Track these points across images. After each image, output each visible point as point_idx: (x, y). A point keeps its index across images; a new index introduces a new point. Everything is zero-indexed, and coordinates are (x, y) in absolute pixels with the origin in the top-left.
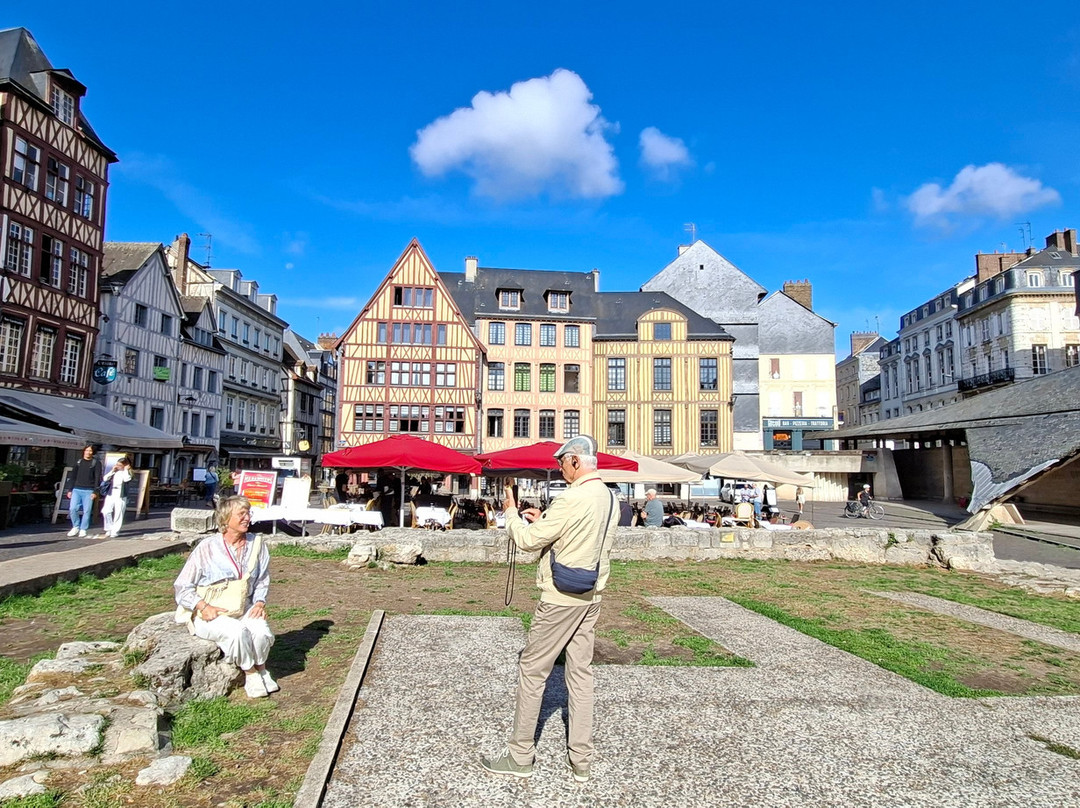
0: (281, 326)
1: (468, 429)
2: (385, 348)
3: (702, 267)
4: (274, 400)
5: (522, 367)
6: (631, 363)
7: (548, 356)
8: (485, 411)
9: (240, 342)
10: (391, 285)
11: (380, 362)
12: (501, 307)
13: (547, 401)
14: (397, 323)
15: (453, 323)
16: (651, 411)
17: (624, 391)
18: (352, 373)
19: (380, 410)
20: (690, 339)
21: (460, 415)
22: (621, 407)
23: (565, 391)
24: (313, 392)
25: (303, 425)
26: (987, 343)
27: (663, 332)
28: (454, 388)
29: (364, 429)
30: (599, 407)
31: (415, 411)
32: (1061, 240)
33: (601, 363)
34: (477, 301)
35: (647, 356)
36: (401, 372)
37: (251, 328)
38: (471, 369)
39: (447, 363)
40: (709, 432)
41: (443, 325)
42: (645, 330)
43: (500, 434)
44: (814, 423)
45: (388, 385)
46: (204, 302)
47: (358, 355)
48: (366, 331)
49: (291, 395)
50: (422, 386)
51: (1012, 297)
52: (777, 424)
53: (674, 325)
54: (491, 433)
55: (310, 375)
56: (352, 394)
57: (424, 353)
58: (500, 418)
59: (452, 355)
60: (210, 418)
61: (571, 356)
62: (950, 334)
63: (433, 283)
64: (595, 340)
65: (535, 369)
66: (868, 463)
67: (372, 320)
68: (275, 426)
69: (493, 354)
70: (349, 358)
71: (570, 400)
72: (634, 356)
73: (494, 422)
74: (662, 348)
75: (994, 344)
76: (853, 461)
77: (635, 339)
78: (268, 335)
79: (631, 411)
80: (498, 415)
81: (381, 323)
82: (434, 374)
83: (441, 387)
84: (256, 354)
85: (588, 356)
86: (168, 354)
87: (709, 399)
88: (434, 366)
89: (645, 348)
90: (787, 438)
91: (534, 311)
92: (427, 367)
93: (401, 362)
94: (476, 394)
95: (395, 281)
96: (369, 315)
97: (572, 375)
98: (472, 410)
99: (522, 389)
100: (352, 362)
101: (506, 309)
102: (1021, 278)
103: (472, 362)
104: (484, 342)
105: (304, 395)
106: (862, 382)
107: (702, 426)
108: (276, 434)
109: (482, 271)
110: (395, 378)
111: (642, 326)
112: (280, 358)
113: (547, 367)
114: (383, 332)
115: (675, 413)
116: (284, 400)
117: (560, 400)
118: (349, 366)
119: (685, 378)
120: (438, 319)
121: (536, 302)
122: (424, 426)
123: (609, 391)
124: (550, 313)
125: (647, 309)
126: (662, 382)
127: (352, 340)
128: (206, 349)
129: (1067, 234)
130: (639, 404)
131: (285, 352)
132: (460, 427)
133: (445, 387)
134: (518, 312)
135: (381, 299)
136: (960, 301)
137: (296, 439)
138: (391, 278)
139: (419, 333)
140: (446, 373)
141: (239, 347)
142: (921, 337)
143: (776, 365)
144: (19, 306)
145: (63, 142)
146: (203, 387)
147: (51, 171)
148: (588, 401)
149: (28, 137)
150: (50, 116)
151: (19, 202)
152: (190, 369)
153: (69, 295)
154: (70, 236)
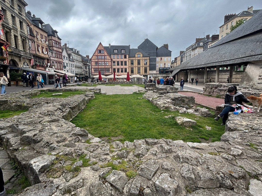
0: (81, 56)
1: (110, 71)
2: (97, 60)
3: (147, 43)
4: (81, 68)
5: (118, 62)
6: (134, 61)
7: (122, 60)
8: (113, 69)
11: (97, 62)
12: (114, 52)
13: (122, 67)
14: (99, 56)
15: (107, 55)
16: (137, 68)
17: (133, 65)
19: (97, 69)
20: (143, 57)
23: (125, 65)
26: (194, 54)
27: (139, 56)
28: (108, 65)
29: (95, 72)
30: (130, 68)
31: (103, 69)
33: (130, 61)
35: (137, 59)
37: (77, 57)
39: (107, 62)
44: (167, 68)
46: (71, 54)
48: (94, 57)
50: (103, 65)
51: (197, 47)
52: (161, 69)
53: (141, 55)
56: (93, 67)
57: (103, 60)
59: (108, 60)
60: (74, 71)
61: (125, 60)
62: (191, 53)
63: (104, 49)
64: (129, 57)
65: (120, 62)
67: (95, 55)
69: (114, 60)
70: (92, 61)
74: (139, 58)
77: (135, 57)
78: (79, 57)
79: (134, 68)
80: (115, 69)
82: (105, 63)
84: (78, 61)
85: (128, 60)
86: (68, 62)
87: (146, 66)
91: (119, 53)
93: (100, 62)
94: (111, 66)
95: (98, 49)
97: (125, 63)
98: (111, 69)
99: (118, 65)
103: (110, 61)
104: (112, 58)
105: (85, 66)
107: (145, 70)
109: (111, 46)
110: (99, 64)
111: (136, 55)
112: (81, 61)
113: (122, 62)
115: (141, 68)
116: (83, 68)
118: (92, 63)
119: (142, 63)
120: (105, 55)
121: (120, 51)
123: (131, 65)
124: (122, 53)
126: (139, 63)
128: (72, 61)
130: (135, 67)
133: (107, 65)
134: (117, 53)
135: (96, 52)
136: (192, 47)
139: (102, 57)
141: (76, 60)
142: (188, 53)
143: (161, 59)
144: (56, 61)
145: (57, 40)
146: (72, 67)
147: (56, 44)
148: (128, 67)
149: (54, 40)
150: (55, 37)
151: (55, 49)
152: (70, 64)
153: (60, 58)
154: (59, 51)
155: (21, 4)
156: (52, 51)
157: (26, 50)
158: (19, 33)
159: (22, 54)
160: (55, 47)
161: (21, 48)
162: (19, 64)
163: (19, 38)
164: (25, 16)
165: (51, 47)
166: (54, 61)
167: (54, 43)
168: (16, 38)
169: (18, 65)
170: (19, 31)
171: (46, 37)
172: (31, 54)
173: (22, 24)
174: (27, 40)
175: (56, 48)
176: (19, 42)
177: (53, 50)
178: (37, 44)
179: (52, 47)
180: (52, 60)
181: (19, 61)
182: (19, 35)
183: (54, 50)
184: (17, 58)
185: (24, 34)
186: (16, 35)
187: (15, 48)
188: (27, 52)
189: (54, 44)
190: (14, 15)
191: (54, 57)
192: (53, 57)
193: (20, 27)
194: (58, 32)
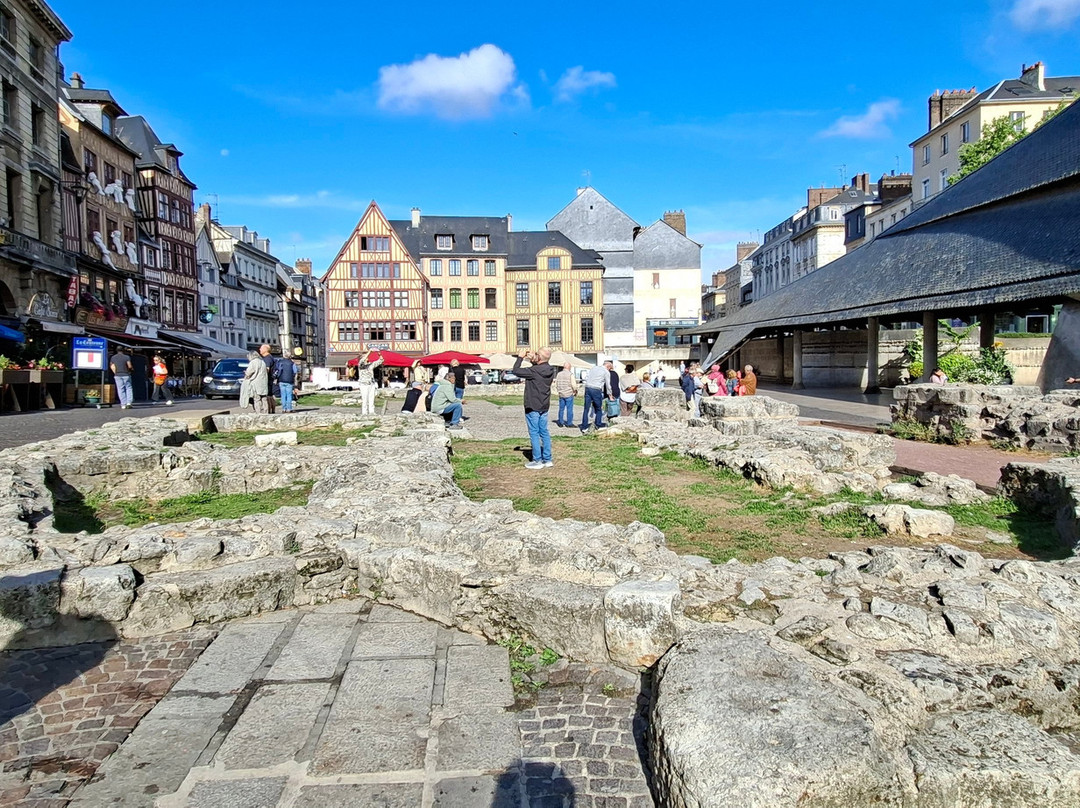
0: (273, 261)
1: (419, 336)
2: (357, 282)
3: (591, 207)
4: (273, 319)
5: (455, 292)
6: (532, 286)
7: (473, 282)
8: (430, 323)
9: (250, 279)
10: (358, 235)
11: (354, 292)
12: (438, 248)
13: (474, 315)
14: (364, 263)
15: (404, 262)
16: (547, 320)
17: (528, 306)
18: (336, 300)
19: (356, 326)
20: (574, 268)
21: (412, 327)
22: (526, 318)
23: (487, 307)
24: (300, 310)
25: (295, 336)
26: (805, 260)
27: (554, 264)
28: (407, 308)
29: (346, 339)
30: (510, 318)
31: (381, 325)
32: (859, 181)
33: (512, 287)
34: (421, 243)
35: (544, 281)
36: (369, 298)
37: (256, 267)
38: (419, 294)
39: (401, 291)
40: (587, 333)
41: (397, 263)
42: (542, 262)
43: (441, 339)
44: (684, 323)
45: (361, 307)
46: (231, 256)
47: (338, 287)
48: (342, 270)
49: (286, 314)
50: (385, 308)
51: (817, 228)
52: (657, 324)
53: (562, 258)
54: (435, 338)
55: (297, 297)
56: (334, 315)
57: (385, 284)
58: (441, 328)
59: (405, 285)
60: (240, 335)
61: (489, 282)
62: (788, 252)
63: (388, 233)
64: (506, 270)
65: (464, 293)
66: (695, 353)
67: (347, 261)
68: (276, 337)
69: (434, 283)
70: (332, 290)
71: (491, 314)
72: (534, 281)
73: (437, 331)
74: (554, 276)
75: (809, 262)
76: (684, 352)
77: (535, 269)
78: (267, 270)
79: (533, 320)
80: (440, 325)
81: (353, 263)
82: (393, 299)
83: (399, 308)
84: (260, 286)
85: (502, 282)
86: (215, 295)
87: (587, 311)
88: (392, 293)
89: (542, 275)
90: (665, 334)
91: (462, 250)
92: (387, 294)
93: (369, 291)
94: (423, 312)
95: (361, 233)
96: (344, 258)
97: (491, 295)
98: (420, 323)
99: (455, 306)
100: (334, 292)
101: (442, 249)
102: (825, 213)
103: (419, 290)
104: (427, 274)
105: (294, 313)
106: (742, 285)
107: (582, 329)
108: (277, 344)
109: (424, 219)
110: (365, 302)
111: (539, 259)
112: (275, 287)
113: (473, 291)
114: (355, 269)
115: (563, 320)
116: (281, 318)
117: (482, 314)
118: (333, 295)
119: (570, 295)
120: (394, 259)
121: (464, 243)
122: (388, 336)
123: (517, 307)
124: (474, 252)
125: (543, 247)
126: (554, 299)
127: (333, 276)
128: (234, 288)
129: (864, 176)
130: (538, 315)
131: (278, 281)
132: (413, 336)
133: (401, 307)
134: (450, 251)
135: (352, 247)
136: (793, 226)
137: (292, 346)
138: (358, 230)
139: (380, 270)
140: (401, 298)
141: (251, 283)
142: (774, 252)
143: (656, 278)
144: (170, 286)
145: (176, 188)
146: (235, 315)
147: (172, 206)
148: (503, 314)
149: (163, 191)
150: (169, 175)
151: (164, 229)
152: (227, 303)
153: (186, 275)
154: (183, 241)
155: (44, 34)
156: (153, 239)
157: (50, 239)
158: (27, 159)
159: (36, 257)
160: (166, 222)
161: (29, 227)
162: (19, 302)
163: (26, 180)
164: (54, 84)
165: (147, 223)
166: (161, 285)
167: (164, 203)
168: (14, 181)
169: (14, 306)
170: (26, 151)
171: (129, 176)
172: (73, 255)
173: (42, 119)
174: (57, 192)
175: (172, 224)
176: (26, 202)
177: (157, 235)
178: (88, 209)
179: (152, 220)
180: (149, 283)
181: (19, 290)
182: (27, 167)
183: (161, 236)
184: (10, 271)
185: (47, 162)
186: (16, 167)
187: (7, 226)
188: (53, 243)
189: (160, 207)
190: (11, 82)
191: (158, 270)
192: (155, 269)
193: (31, 132)
194: (181, 154)
